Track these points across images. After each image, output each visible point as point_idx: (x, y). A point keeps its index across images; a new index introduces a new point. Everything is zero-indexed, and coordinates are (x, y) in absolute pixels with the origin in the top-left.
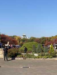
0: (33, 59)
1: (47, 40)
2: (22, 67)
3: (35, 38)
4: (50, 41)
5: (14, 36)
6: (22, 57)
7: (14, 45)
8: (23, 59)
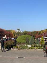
0: (27, 50)
1: (37, 33)
2: (17, 57)
3: (27, 32)
4: (40, 34)
5: (10, 30)
6: (17, 48)
7: (10, 38)
8: (18, 49)
